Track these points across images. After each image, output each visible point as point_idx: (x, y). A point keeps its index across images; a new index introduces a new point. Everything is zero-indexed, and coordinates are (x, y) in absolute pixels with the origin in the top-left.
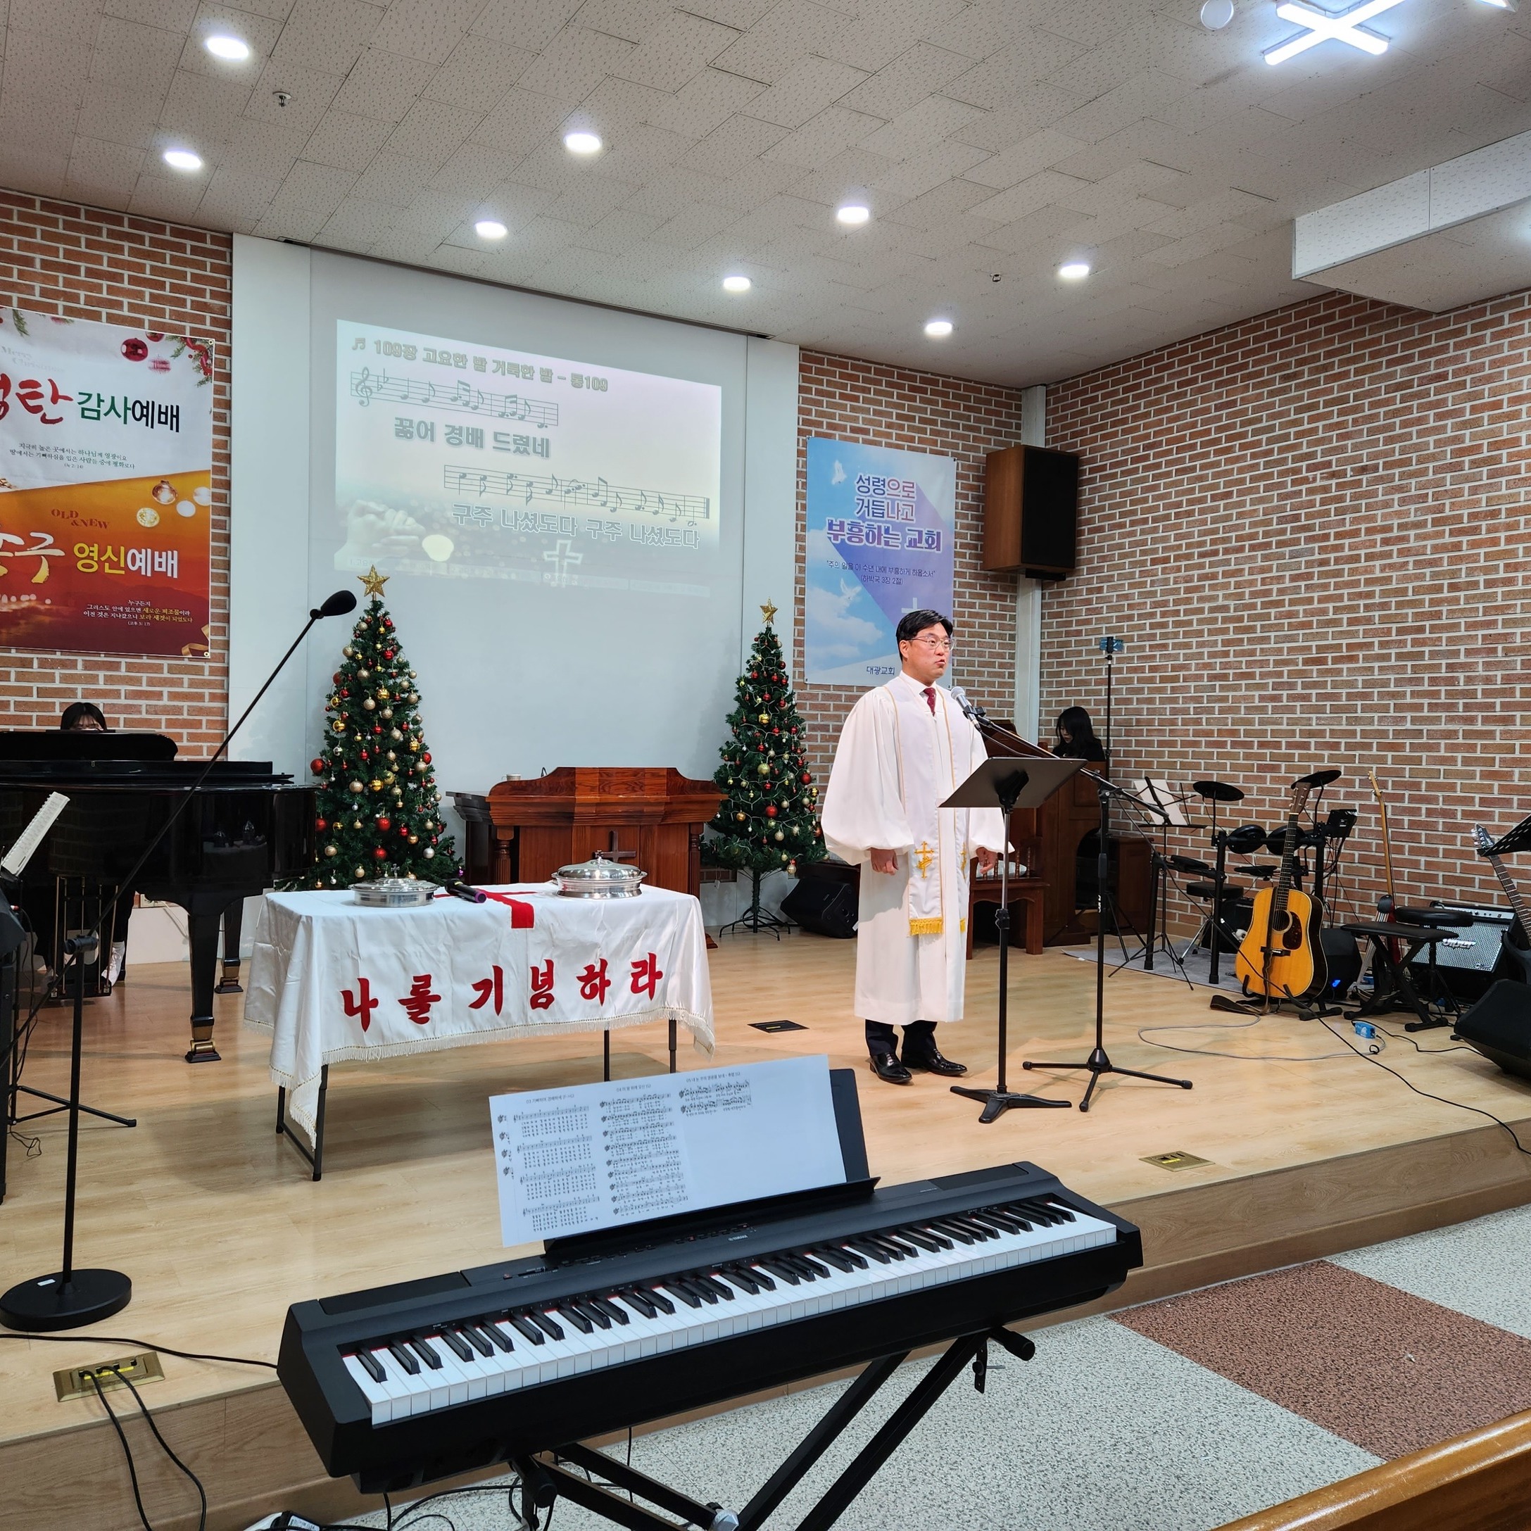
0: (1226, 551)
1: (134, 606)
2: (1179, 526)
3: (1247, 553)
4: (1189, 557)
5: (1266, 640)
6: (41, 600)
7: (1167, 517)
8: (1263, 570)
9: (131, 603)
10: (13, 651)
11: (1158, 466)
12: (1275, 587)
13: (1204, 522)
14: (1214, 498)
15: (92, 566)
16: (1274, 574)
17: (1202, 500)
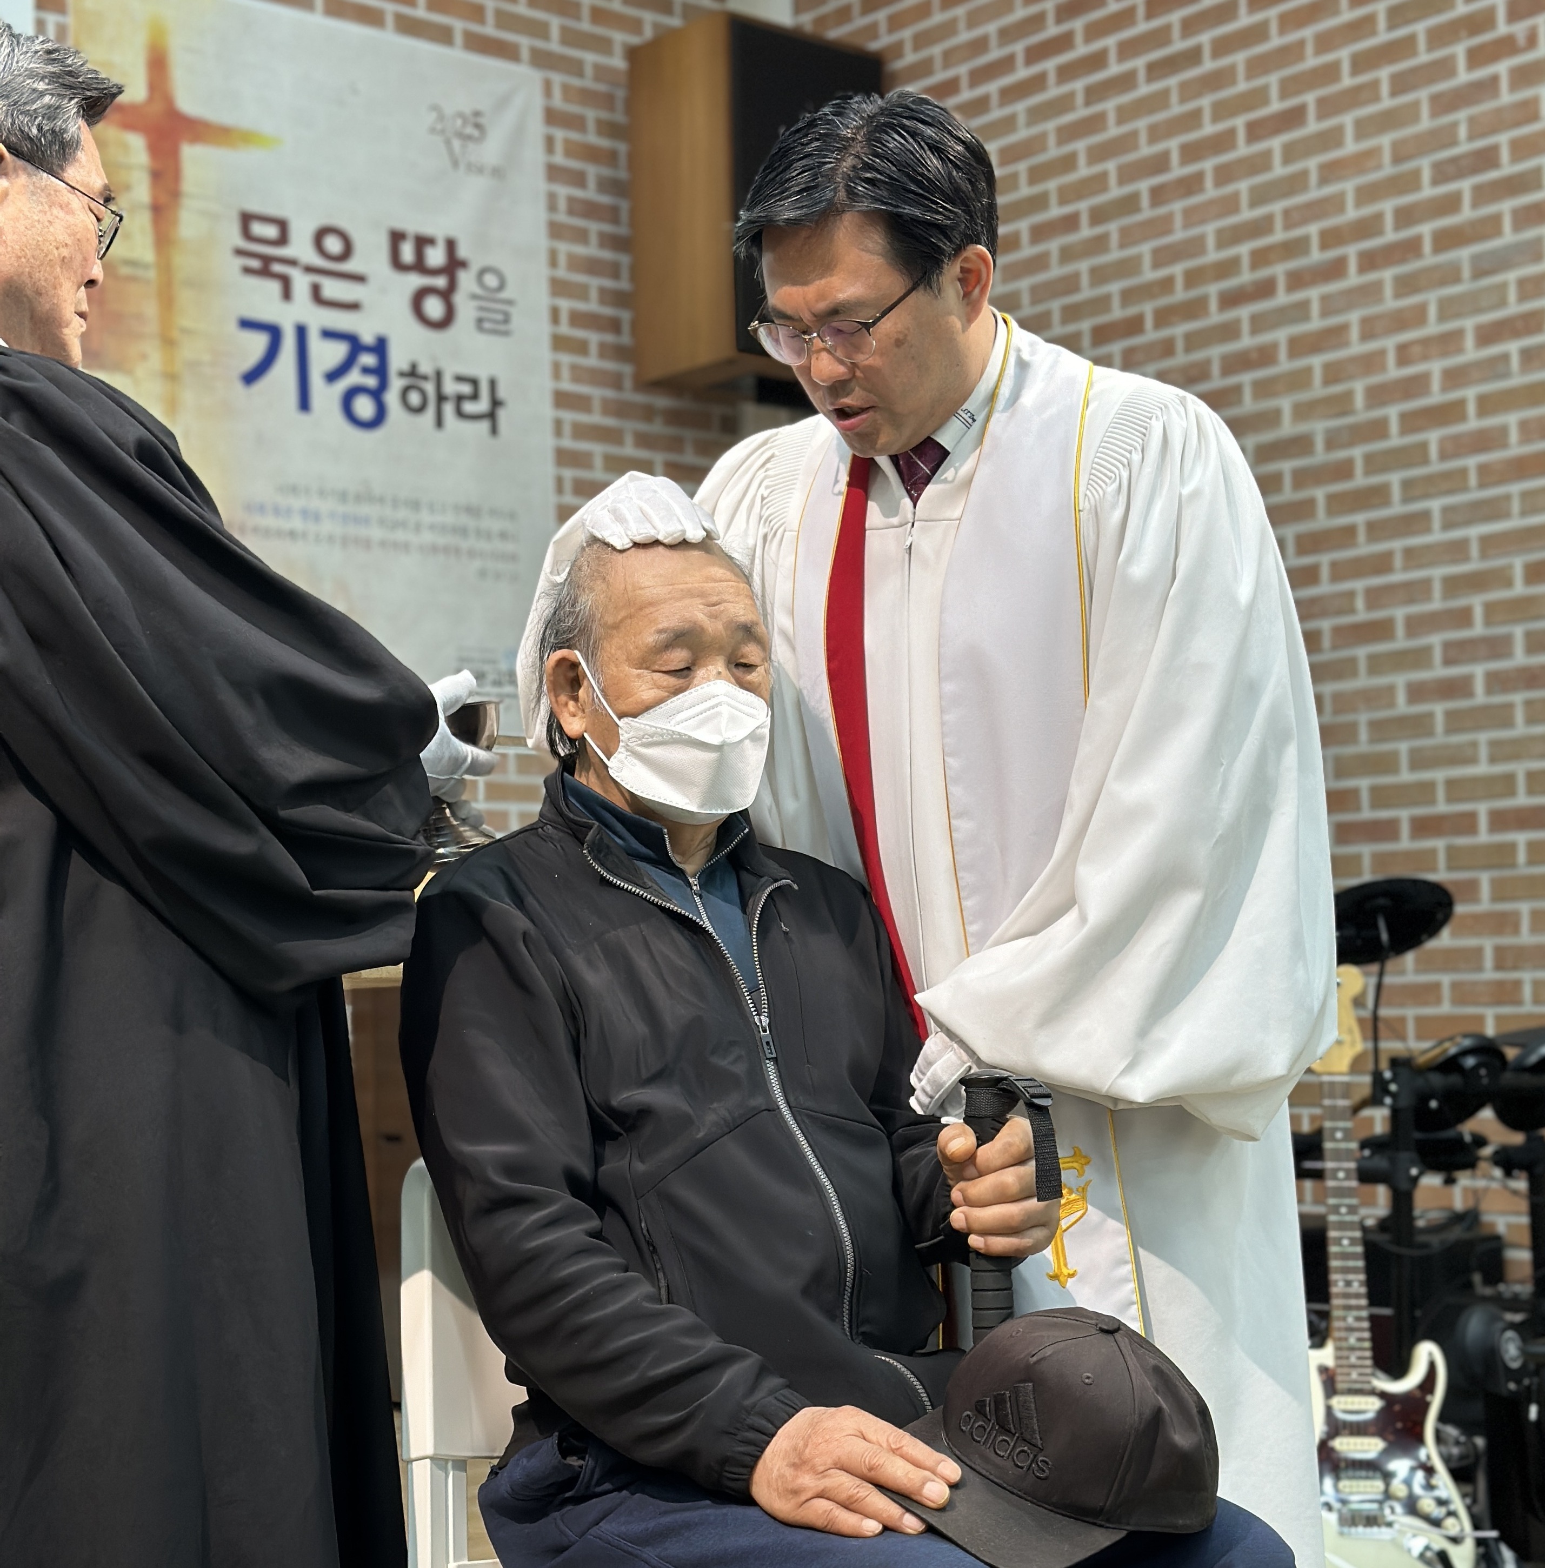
0: (1297, 280)
2: (1162, 226)
3: (1353, 279)
4: (1195, 308)
5: (1418, 522)
7: (1129, 204)
8: (1400, 321)
11: (1097, 61)
12: (1436, 368)
13: (1230, 205)
14: (1255, 131)
16: (1433, 328)
17: (1224, 141)
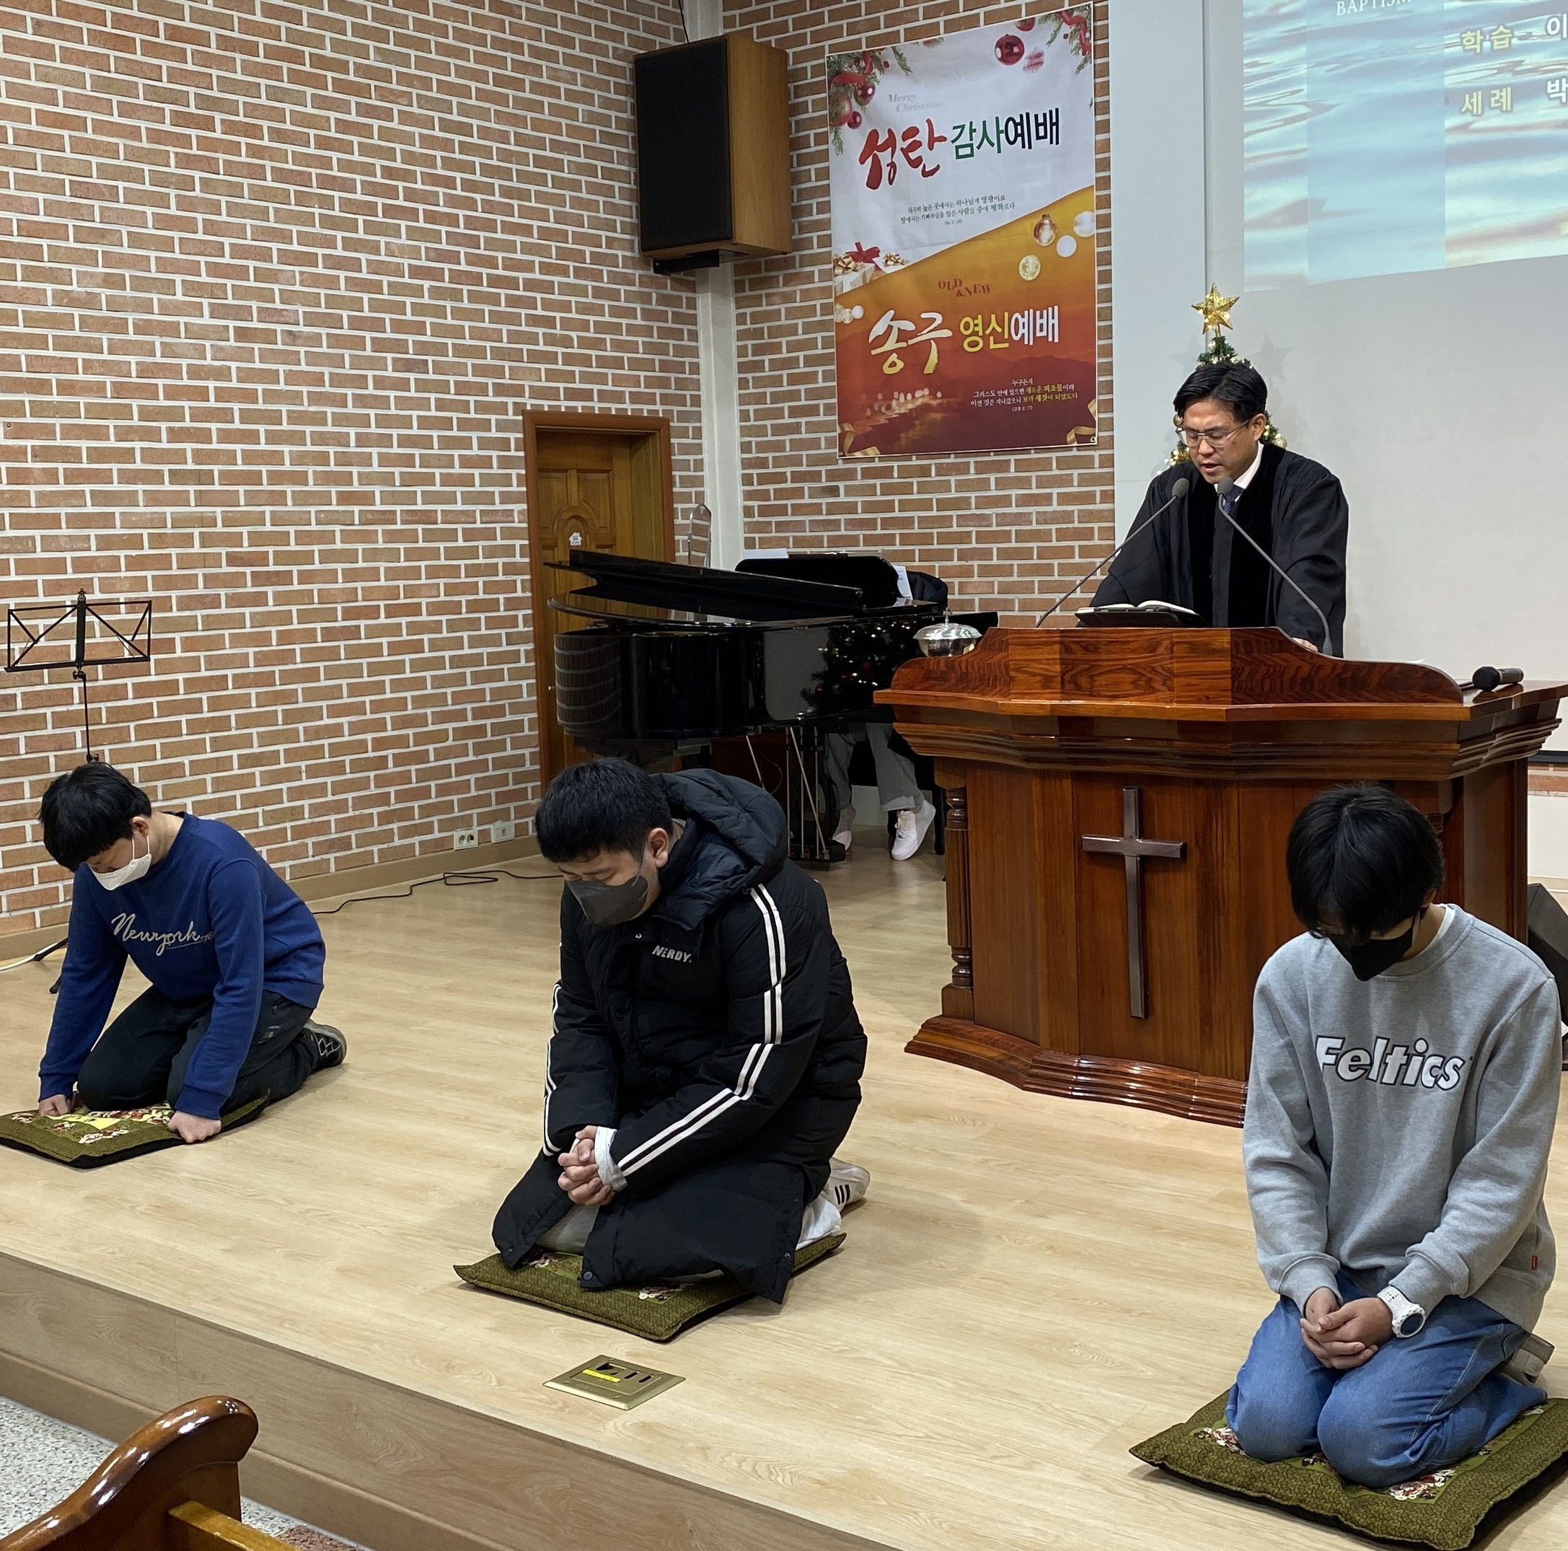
1: (1018, 387)
6: (933, 394)
9: (1015, 383)
10: (914, 458)
15: (977, 344)
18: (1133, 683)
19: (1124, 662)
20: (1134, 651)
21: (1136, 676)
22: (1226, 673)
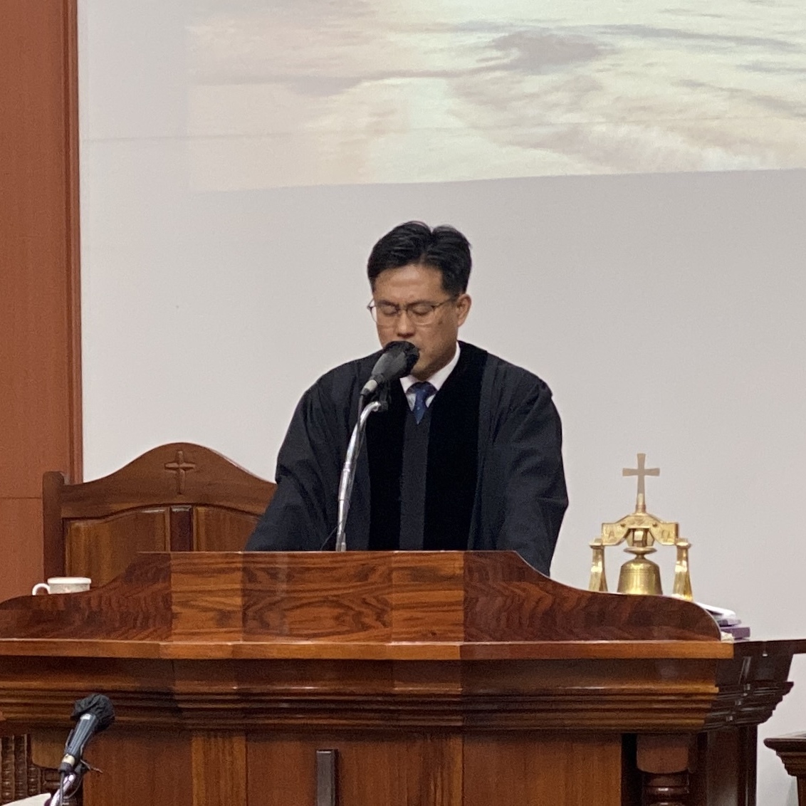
18: (337, 618)
19: (325, 594)
20: (338, 580)
21: (341, 611)
22: (457, 603)
